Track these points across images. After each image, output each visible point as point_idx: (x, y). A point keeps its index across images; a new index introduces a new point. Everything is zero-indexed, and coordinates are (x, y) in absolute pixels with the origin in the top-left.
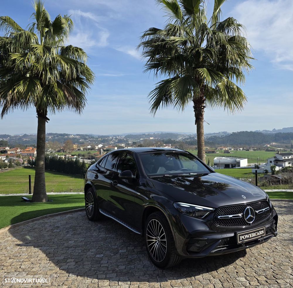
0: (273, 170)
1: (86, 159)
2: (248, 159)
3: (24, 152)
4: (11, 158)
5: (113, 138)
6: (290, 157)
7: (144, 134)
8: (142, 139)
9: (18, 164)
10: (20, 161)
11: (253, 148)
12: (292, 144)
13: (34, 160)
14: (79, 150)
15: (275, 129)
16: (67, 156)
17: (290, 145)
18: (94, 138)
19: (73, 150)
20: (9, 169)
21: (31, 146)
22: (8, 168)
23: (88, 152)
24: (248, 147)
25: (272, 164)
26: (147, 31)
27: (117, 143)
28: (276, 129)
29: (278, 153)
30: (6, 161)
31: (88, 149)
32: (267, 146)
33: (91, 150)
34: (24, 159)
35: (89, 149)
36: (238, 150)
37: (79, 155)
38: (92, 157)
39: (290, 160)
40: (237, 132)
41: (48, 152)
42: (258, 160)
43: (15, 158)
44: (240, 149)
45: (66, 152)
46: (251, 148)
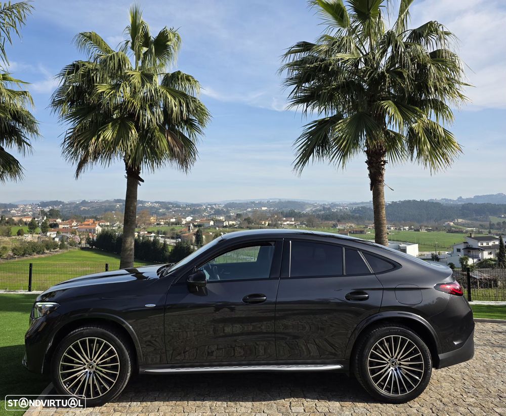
0: (464, 263)
1: (168, 238)
2: (419, 244)
3: (81, 227)
4: (64, 234)
5: (207, 208)
6: (491, 244)
7: (253, 203)
8: (249, 210)
9: (72, 244)
10: (76, 240)
11: (425, 227)
12: (490, 222)
13: (95, 238)
14: (158, 224)
15: (461, 197)
16: (141, 233)
17: (487, 224)
18: (180, 207)
19: (150, 224)
20: (61, 250)
21: (91, 218)
22: (58, 249)
23: (171, 227)
24: (417, 225)
25: (461, 255)
26: (293, 47)
27: (212, 214)
28: (463, 197)
29: (471, 237)
30: (57, 240)
31: (171, 223)
32: (449, 224)
33: (176, 225)
34: (81, 237)
35: (173, 223)
36: (401, 230)
37: (158, 233)
38: (177, 235)
39: (492, 248)
40: (399, 201)
41: (115, 227)
42: (436, 247)
43: (69, 235)
44: (405, 228)
45: (139, 227)
46: (423, 227)
